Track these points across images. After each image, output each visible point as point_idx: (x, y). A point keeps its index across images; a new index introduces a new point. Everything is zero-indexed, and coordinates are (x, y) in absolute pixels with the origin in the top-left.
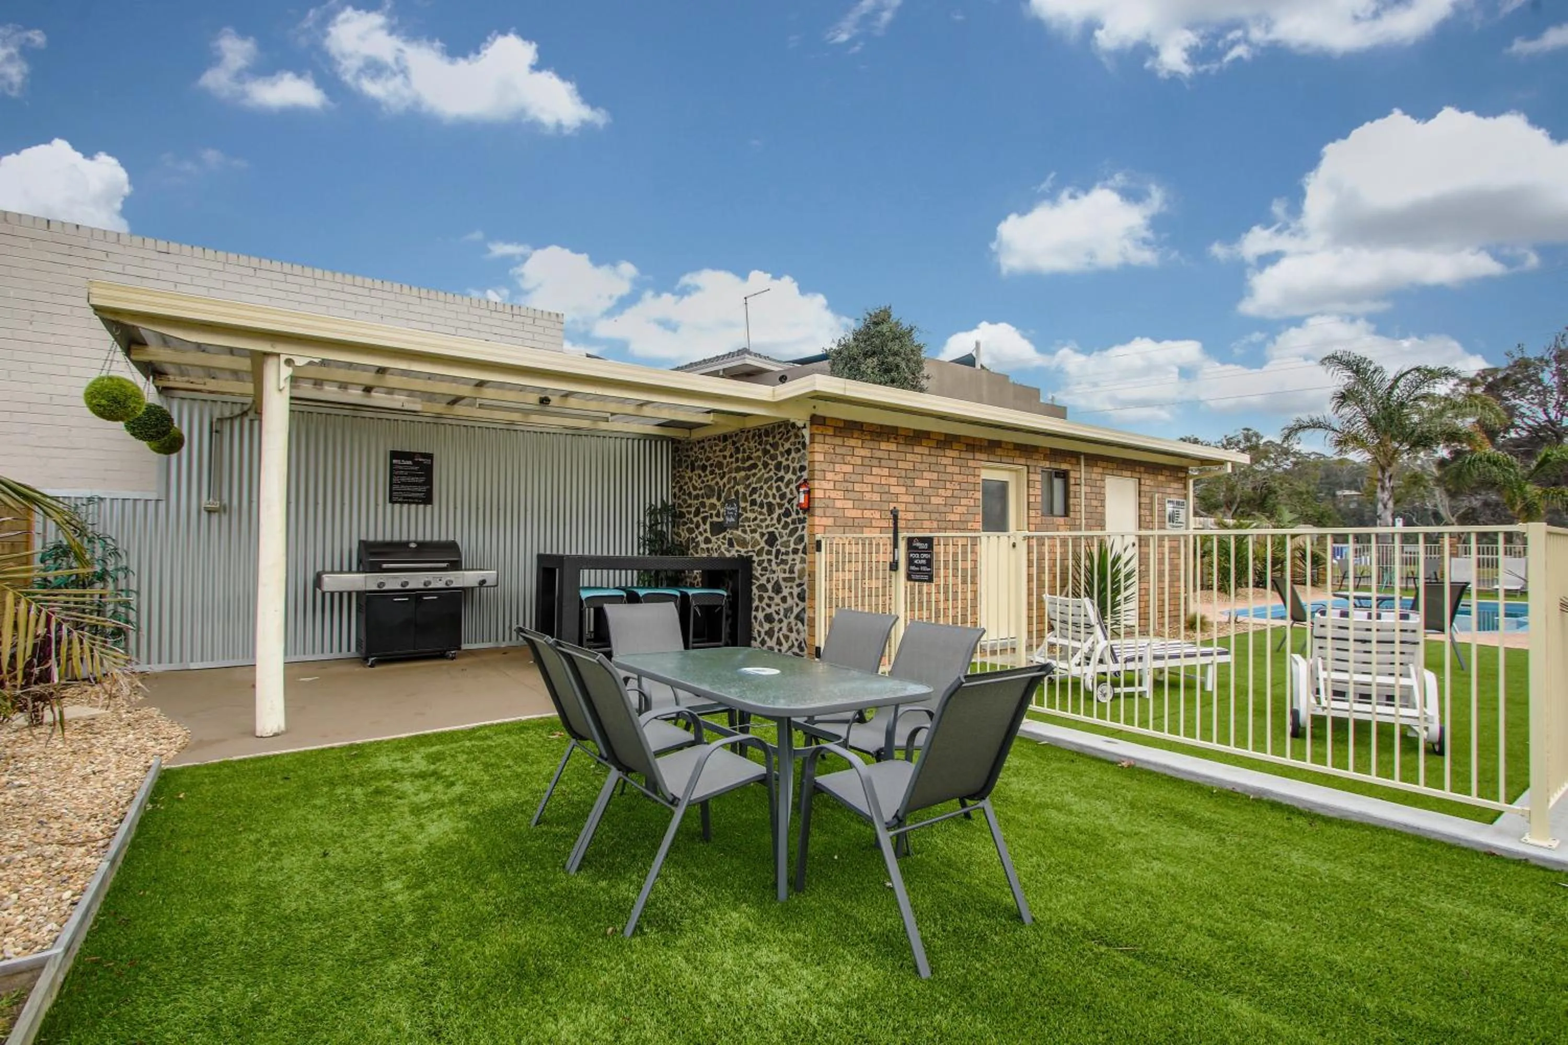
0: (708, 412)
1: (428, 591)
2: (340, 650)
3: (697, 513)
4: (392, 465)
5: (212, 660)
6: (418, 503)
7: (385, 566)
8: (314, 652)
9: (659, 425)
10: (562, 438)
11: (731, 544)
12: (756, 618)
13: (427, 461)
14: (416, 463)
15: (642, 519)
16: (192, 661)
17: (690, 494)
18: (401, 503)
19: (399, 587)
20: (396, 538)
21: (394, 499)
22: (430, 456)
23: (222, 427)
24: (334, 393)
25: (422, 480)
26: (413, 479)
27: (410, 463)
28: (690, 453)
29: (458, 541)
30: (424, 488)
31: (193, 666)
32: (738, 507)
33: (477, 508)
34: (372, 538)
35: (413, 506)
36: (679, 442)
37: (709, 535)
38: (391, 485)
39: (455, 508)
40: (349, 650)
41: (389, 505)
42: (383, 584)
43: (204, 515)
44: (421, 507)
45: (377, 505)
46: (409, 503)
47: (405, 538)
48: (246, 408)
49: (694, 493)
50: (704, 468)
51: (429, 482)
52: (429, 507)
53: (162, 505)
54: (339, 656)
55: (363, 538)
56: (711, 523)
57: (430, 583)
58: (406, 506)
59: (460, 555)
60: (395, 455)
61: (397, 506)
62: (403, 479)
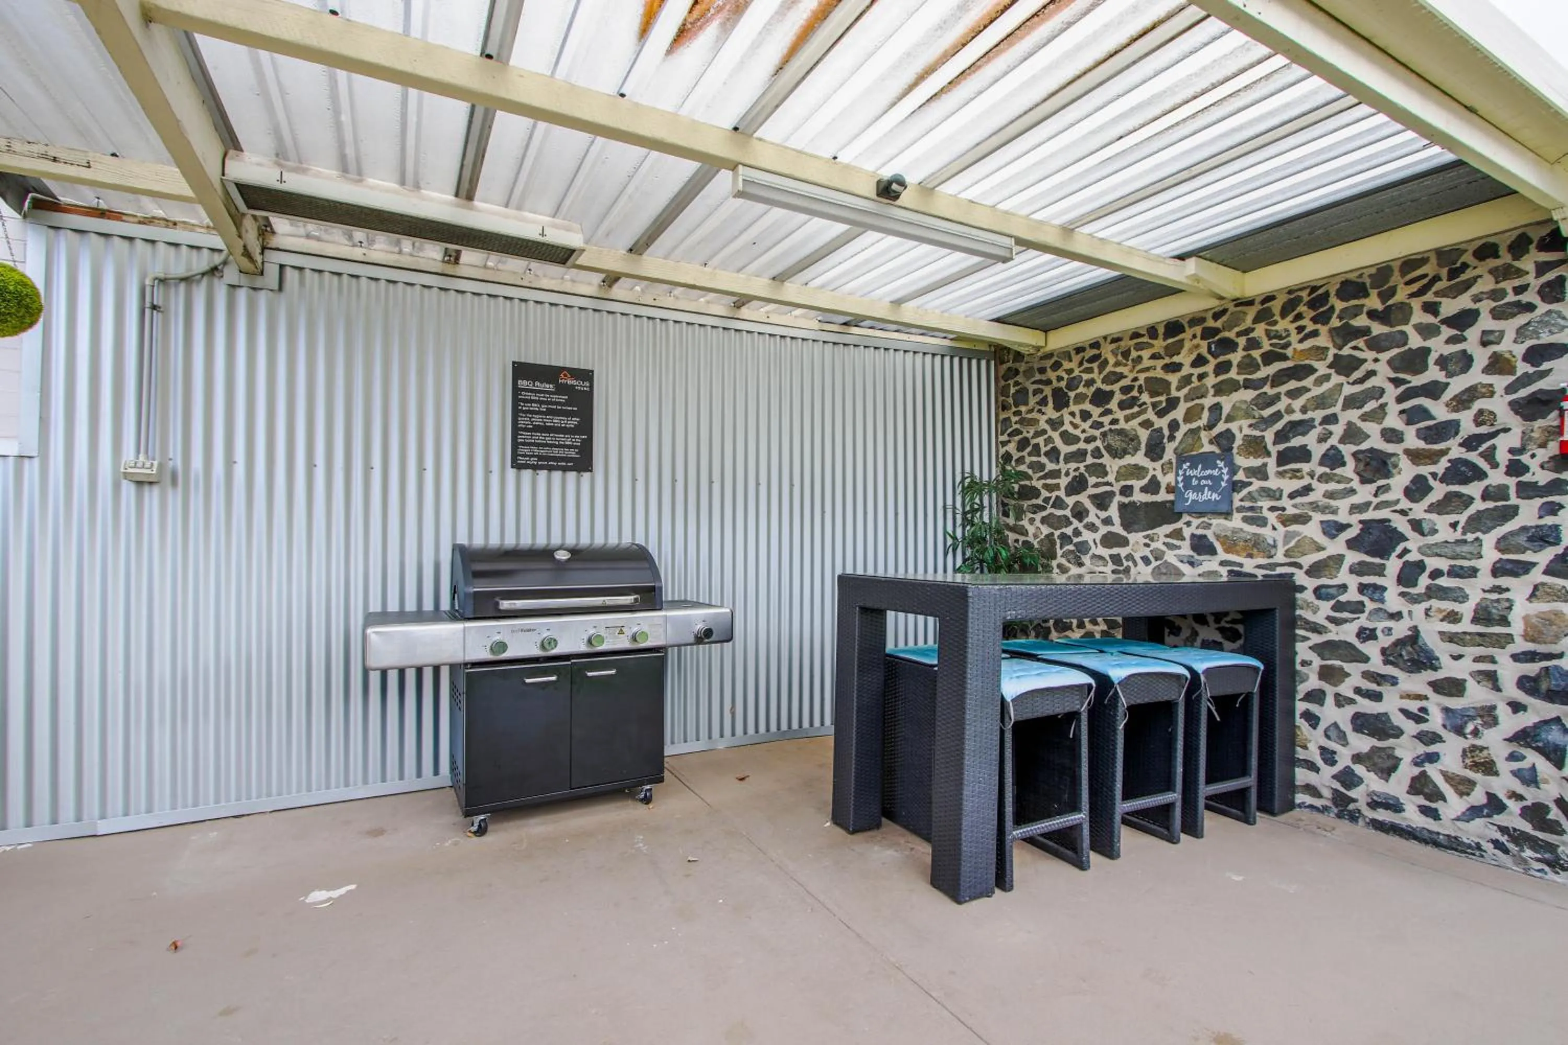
0: (1182, 257)
1: (594, 658)
2: (419, 774)
3: (1078, 485)
4: (516, 390)
5: (149, 810)
6: (565, 469)
7: (505, 604)
8: (365, 781)
9: (998, 320)
10: (818, 347)
11: (1202, 546)
12: (1312, 719)
13: (582, 386)
14: (561, 389)
15: (949, 502)
16: (103, 817)
17: (1053, 454)
18: (535, 468)
19: (536, 652)
20: (526, 541)
21: (521, 461)
22: (587, 375)
23: (166, 298)
24: (387, 191)
25: (573, 422)
26: (557, 421)
27: (550, 387)
28: (1052, 375)
29: (653, 549)
30: (578, 439)
31: (103, 827)
32: (1233, 470)
33: (674, 480)
34: (478, 541)
35: (557, 475)
36: (1019, 356)
37: (1117, 529)
38: (516, 430)
39: (634, 480)
40: (436, 772)
41: (511, 473)
42: (502, 646)
43: (128, 489)
44: (572, 475)
45: (488, 472)
46: (550, 469)
47: (541, 541)
48: (218, 259)
49: (1065, 449)
50: (1101, 398)
51: (586, 427)
52: (586, 475)
53: (32, 469)
54: (417, 785)
55: (462, 540)
56: (1122, 507)
57: (601, 639)
58: (543, 474)
59: (656, 575)
60: (521, 370)
61: (527, 474)
62: (538, 420)
